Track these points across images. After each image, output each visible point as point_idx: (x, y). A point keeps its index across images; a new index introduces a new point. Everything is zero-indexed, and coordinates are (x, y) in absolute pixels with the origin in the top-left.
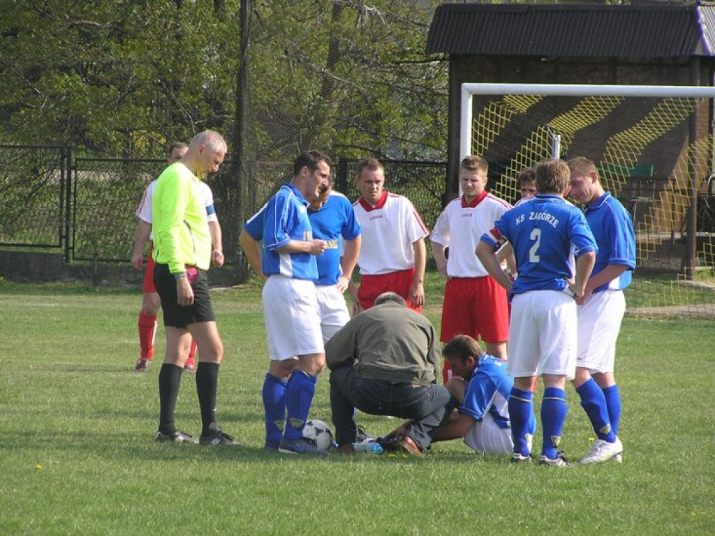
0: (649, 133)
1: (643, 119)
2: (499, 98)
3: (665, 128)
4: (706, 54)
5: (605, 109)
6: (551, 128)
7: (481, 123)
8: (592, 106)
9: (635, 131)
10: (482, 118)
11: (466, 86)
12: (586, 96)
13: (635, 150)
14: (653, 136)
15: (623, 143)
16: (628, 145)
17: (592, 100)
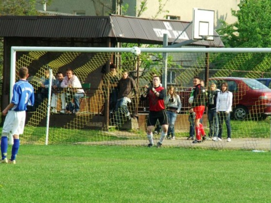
0: (90, 68)
1: (88, 62)
2: (27, 53)
3: (97, 66)
4: (113, 36)
5: (72, 58)
6: (49, 67)
7: (19, 63)
8: (67, 56)
9: (84, 68)
10: (20, 62)
11: (13, 48)
12: (64, 52)
13: (84, 75)
14: (92, 70)
15: (79, 72)
16: (81, 74)
17: (66, 54)
